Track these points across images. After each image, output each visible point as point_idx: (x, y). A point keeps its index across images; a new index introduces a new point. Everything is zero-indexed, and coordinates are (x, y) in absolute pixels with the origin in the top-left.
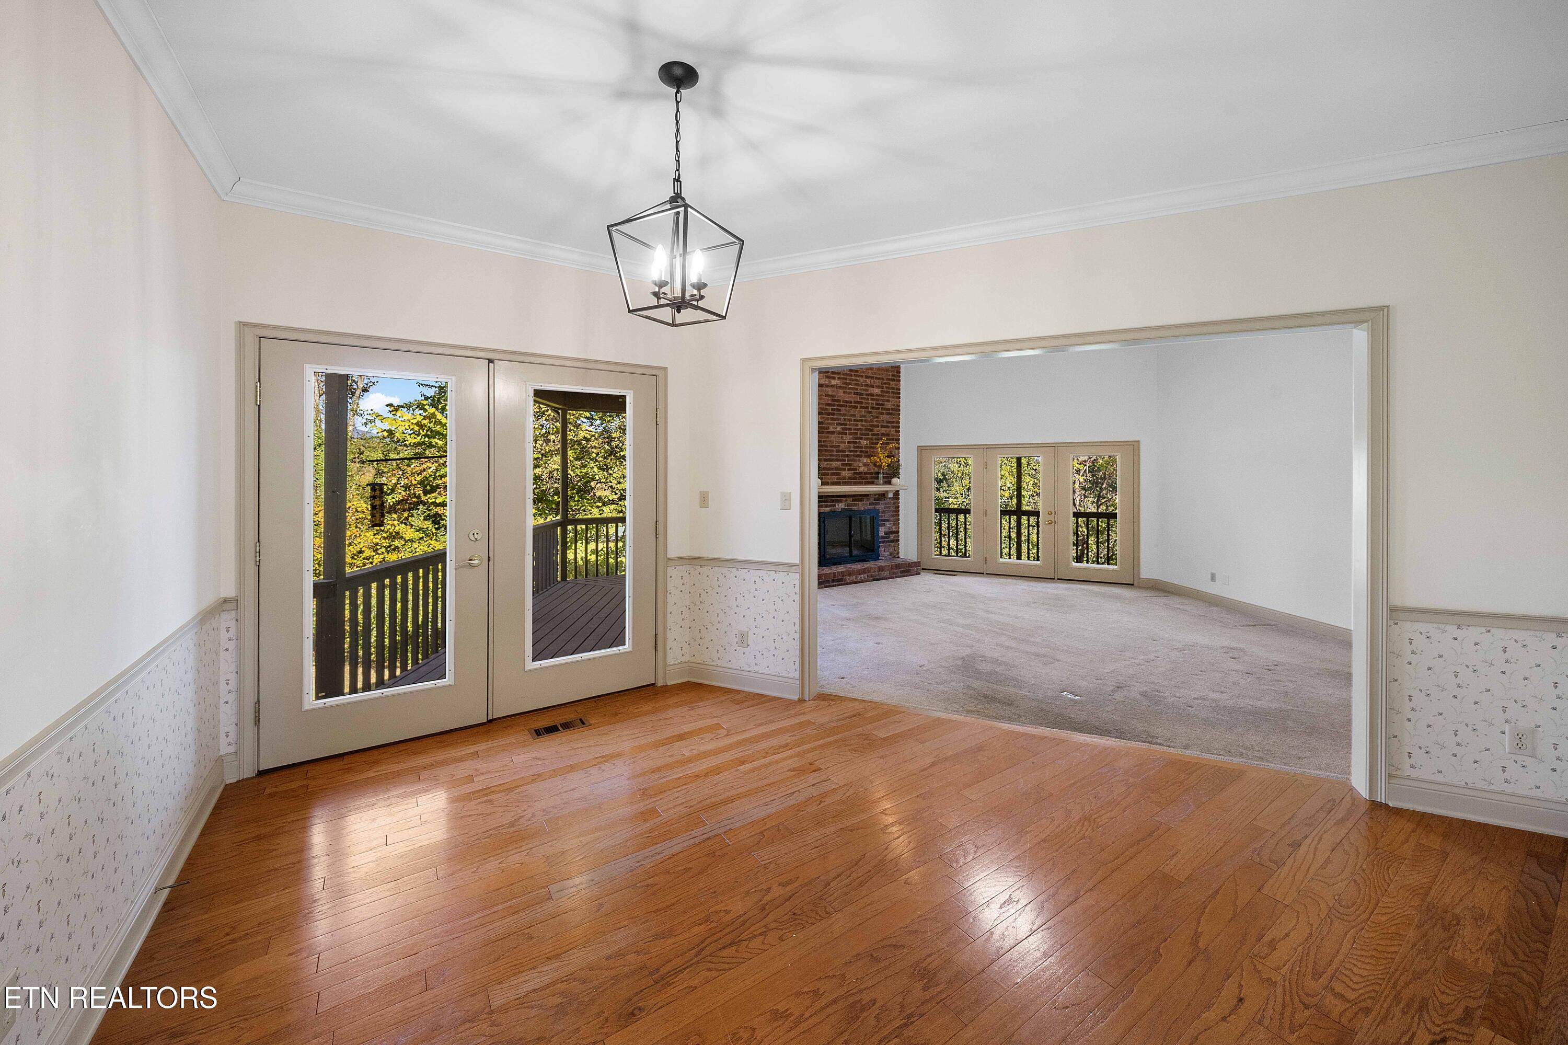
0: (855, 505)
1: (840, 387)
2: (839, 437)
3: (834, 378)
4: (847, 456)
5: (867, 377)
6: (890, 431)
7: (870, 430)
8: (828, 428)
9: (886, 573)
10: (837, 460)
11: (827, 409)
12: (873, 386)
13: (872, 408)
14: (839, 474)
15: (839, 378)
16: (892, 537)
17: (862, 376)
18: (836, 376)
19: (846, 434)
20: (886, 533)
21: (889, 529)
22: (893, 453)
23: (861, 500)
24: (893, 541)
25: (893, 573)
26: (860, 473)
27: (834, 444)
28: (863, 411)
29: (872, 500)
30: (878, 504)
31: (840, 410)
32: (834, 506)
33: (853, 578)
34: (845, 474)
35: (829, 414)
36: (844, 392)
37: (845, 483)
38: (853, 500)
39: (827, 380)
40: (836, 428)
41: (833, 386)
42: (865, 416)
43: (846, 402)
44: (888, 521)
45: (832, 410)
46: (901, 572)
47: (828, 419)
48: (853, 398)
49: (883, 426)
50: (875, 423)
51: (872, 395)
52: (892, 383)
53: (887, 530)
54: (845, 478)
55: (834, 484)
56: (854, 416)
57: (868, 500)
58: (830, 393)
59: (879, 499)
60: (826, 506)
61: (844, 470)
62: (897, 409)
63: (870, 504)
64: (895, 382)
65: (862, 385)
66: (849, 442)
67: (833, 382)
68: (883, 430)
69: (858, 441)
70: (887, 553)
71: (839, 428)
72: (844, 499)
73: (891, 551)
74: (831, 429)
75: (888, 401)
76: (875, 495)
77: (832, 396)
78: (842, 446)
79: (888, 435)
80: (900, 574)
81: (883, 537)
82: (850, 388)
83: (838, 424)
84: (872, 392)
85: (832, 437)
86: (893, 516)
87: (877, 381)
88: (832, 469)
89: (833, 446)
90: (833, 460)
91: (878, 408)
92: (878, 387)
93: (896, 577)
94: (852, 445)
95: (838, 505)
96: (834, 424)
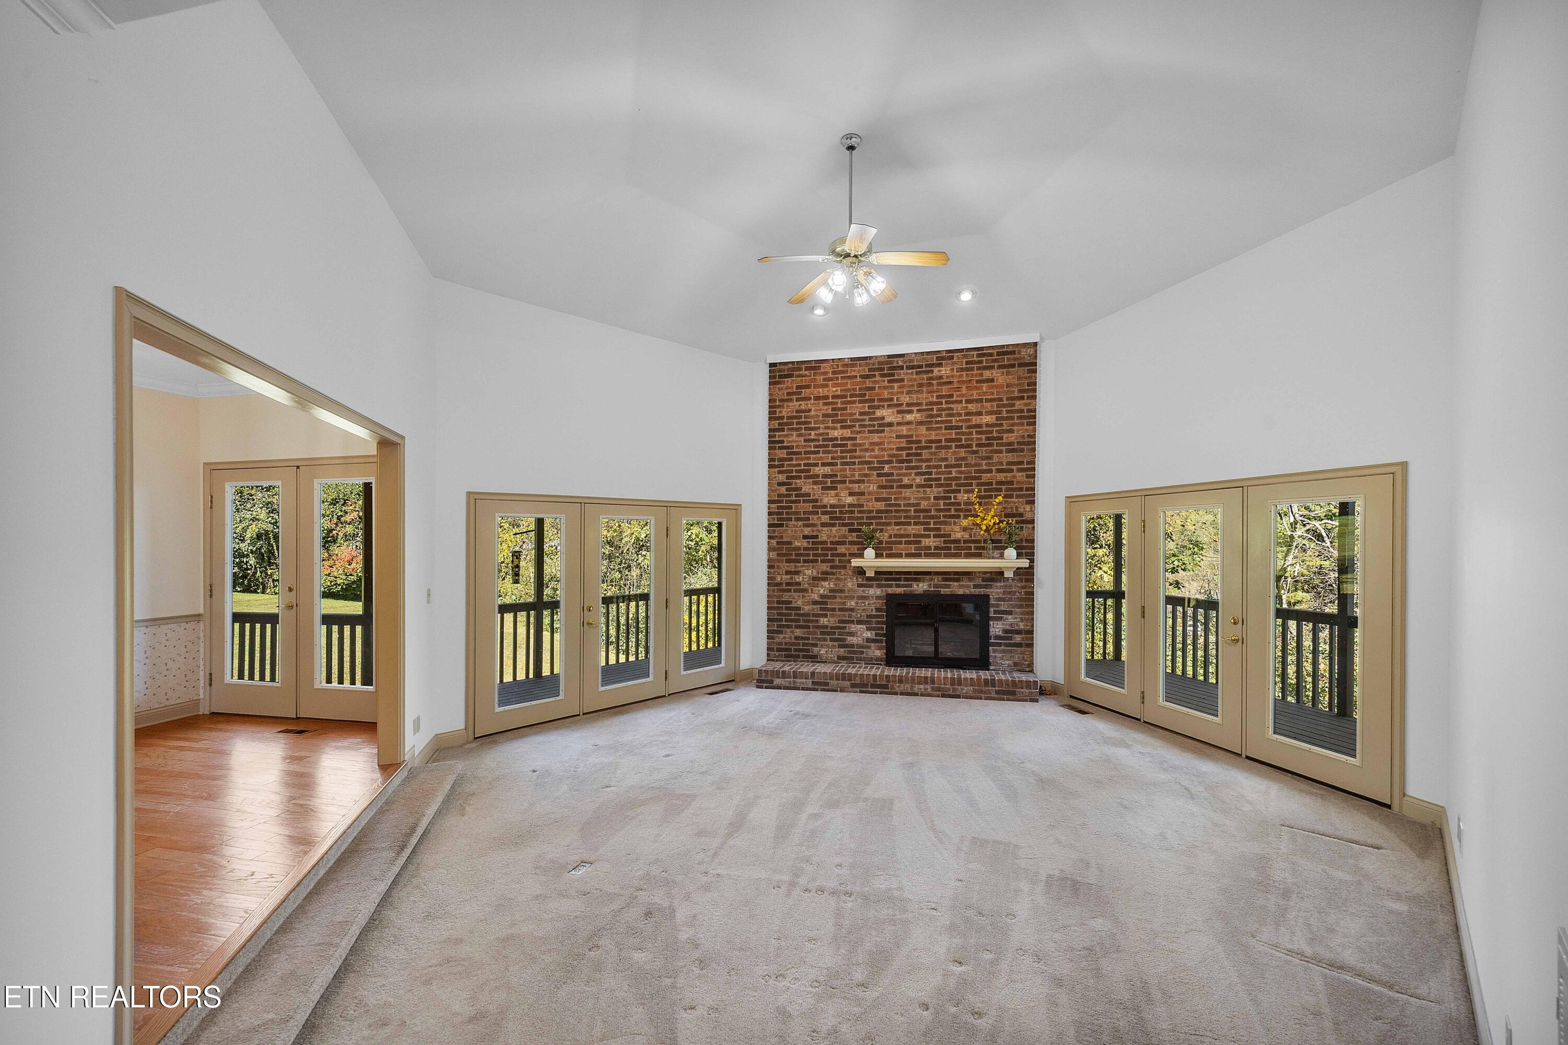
0: (948, 586)
1: (920, 423)
2: (919, 492)
3: (911, 412)
4: (933, 517)
5: (968, 401)
6: (1015, 477)
7: (975, 478)
8: (901, 480)
9: (966, 689)
10: (915, 524)
11: (901, 455)
12: (980, 414)
13: (978, 445)
14: (919, 542)
15: (918, 411)
16: (1018, 638)
17: (961, 402)
18: (915, 409)
19: (930, 486)
20: (1006, 631)
21: (1011, 625)
22: (1021, 510)
23: (958, 580)
24: (1019, 645)
25: (981, 692)
26: (957, 541)
27: (911, 502)
28: (962, 453)
29: (979, 581)
30: (990, 587)
31: (920, 454)
32: (911, 586)
33: (907, 687)
34: (930, 542)
35: (902, 461)
36: (928, 429)
37: (928, 555)
38: (945, 580)
39: (899, 416)
40: (915, 479)
41: (909, 423)
42: (965, 459)
43: (931, 441)
44: (1010, 613)
45: (908, 455)
46: (997, 692)
47: (901, 468)
48: (943, 435)
49: (999, 471)
50: (984, 467)
51: (979, 426)
52: (1017, 403)
53: (1008, 627)
54: (929, 548)
55: (909, 555)
56: (946, 459)
57: (970, 580)
58: (905, 433)
59: (992, 580)
60: (898, 586)
61: (928, 536)
62: (1030, 443)
63: (975, 586)
64: (1026, 401)
65: (960, 415)
66: (936, 498)
67: (909, 417)
68: (1001, 477)
69: (952, 495)
70: (1007, 662)
71: (919, 480)
72: (928, 577)
73: (1016, 660)
74: (906, 481)
75: (1011, 431)
76: (985, 573)
77: (907, 436)
78: (924, 504)
79: (1011, 483)
80: (993, 695)
81: (997, 637)
82: (937, 422)
83: (916, 474)
84: (978, 422)
85: (907, 493)
86: (1020, 607)
87: (988, 405)
88: (908, 536)
89: (909, 505)
90: (909, 524)
91: (991, 445)
92: (990, 413)
93: (987, 699)
94: (942, 502)
95: (918, 585)
96: (910, 474)
